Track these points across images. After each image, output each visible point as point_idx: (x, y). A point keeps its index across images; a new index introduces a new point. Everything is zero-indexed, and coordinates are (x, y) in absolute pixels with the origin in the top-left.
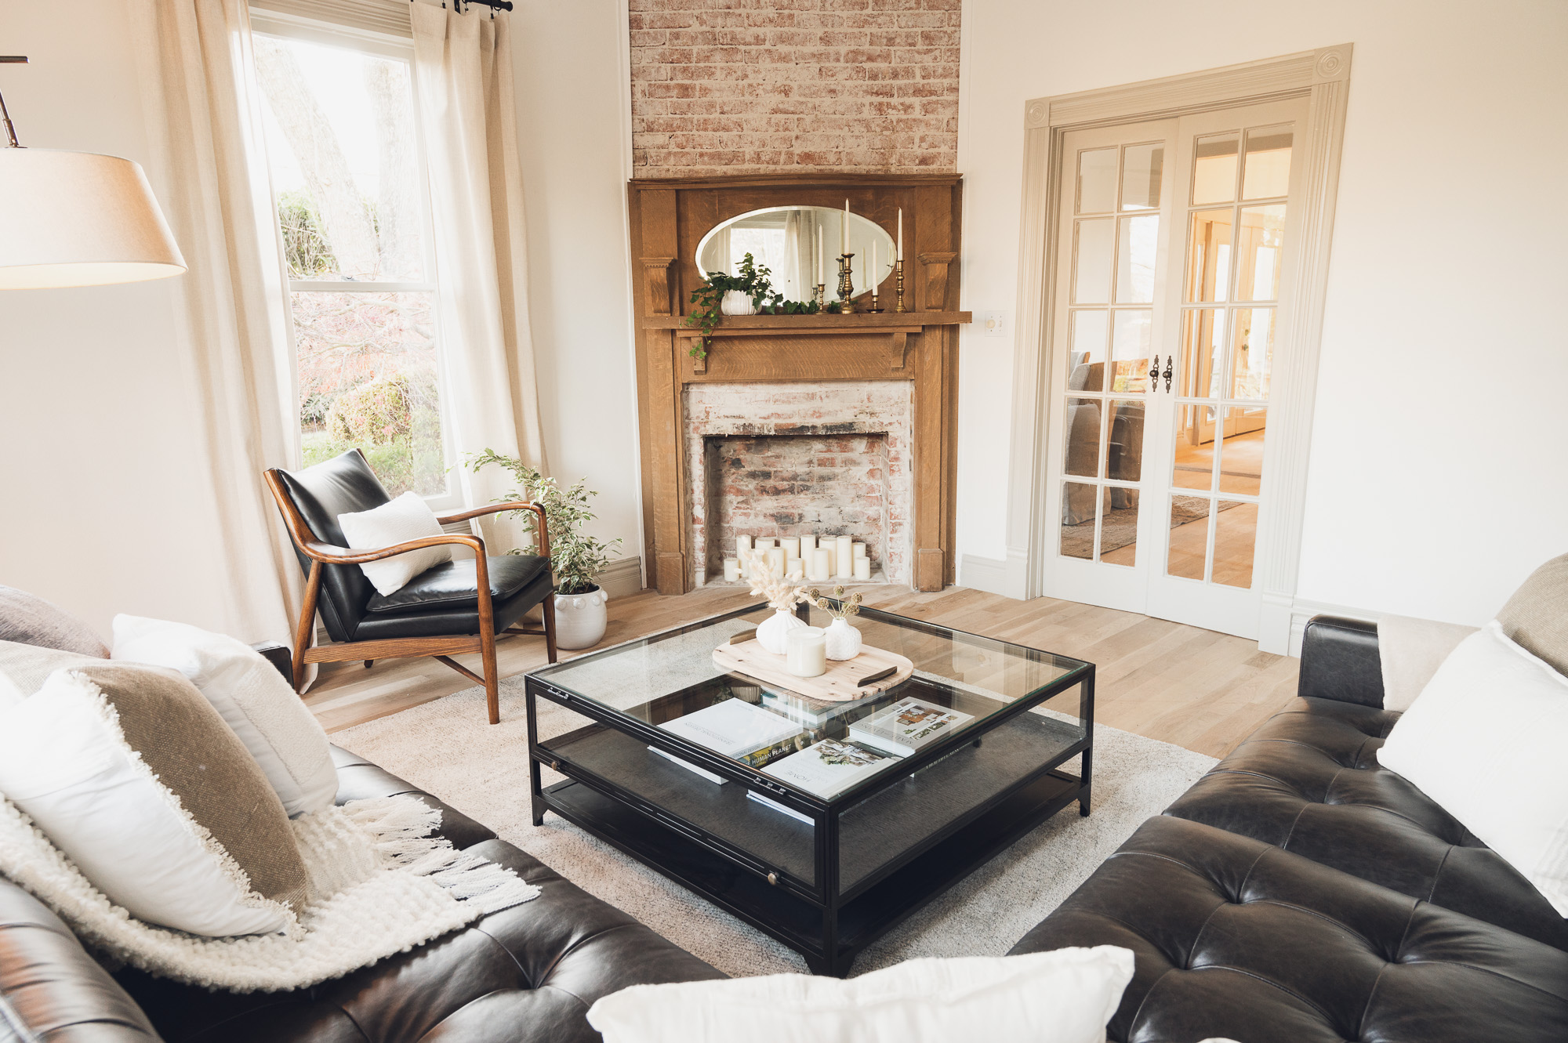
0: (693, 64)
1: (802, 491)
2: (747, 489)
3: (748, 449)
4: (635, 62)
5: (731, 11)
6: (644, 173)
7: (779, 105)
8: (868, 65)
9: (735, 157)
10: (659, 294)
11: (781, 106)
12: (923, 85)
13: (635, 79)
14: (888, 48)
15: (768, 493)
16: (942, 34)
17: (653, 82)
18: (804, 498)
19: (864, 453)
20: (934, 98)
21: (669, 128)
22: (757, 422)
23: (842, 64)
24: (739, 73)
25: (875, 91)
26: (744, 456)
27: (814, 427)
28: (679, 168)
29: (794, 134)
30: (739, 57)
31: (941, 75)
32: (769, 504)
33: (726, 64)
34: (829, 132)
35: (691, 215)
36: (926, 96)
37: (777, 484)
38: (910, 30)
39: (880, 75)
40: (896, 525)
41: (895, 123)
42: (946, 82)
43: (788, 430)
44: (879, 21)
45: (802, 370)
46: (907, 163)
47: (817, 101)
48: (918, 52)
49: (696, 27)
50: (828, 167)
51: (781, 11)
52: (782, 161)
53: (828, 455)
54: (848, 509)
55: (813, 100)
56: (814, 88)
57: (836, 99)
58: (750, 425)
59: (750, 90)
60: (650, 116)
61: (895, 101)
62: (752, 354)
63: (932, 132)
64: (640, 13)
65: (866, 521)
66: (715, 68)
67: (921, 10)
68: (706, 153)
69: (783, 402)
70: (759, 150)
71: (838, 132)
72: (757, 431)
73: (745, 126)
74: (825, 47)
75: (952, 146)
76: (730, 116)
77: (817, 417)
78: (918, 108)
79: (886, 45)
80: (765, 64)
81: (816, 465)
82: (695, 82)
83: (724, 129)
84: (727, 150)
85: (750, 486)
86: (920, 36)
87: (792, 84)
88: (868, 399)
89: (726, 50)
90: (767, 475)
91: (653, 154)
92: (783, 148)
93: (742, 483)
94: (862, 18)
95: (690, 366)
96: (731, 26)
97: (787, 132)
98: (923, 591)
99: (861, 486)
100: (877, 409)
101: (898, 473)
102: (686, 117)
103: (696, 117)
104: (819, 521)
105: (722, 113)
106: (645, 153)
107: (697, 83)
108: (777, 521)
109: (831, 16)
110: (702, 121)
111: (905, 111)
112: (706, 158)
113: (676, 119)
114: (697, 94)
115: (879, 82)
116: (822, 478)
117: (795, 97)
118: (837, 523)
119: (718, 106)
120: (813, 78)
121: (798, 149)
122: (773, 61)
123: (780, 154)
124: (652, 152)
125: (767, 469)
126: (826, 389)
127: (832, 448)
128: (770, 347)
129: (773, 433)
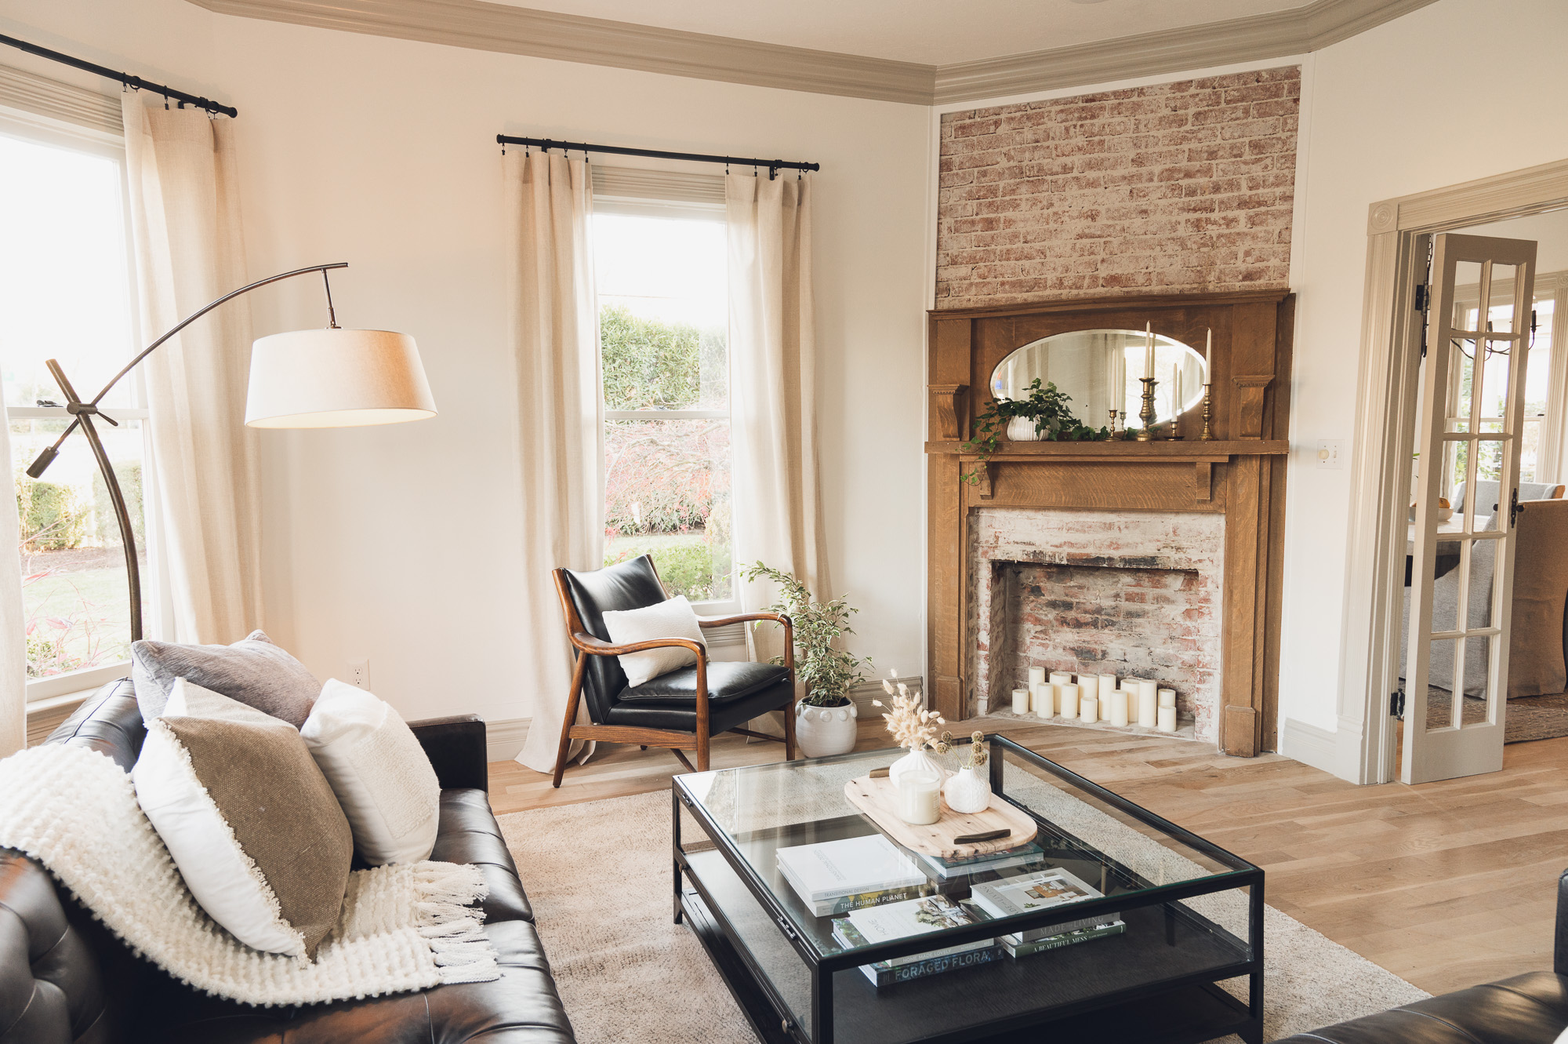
0: (1000, 198)
1: (1106, 626)
2: (1045, 618)
3: (1049, 577)
4: (944, 201)
5: (1039, 144)
6: (946, 304)
7: (1085, 230)
8: (1184, 182)
9: (1037, 284)
10: (947, 420)
11: (1087, 231)
12: (1250, 197)
13: (942, 217)
14: (1209, 162)
15: (1069, 624)
16: (1274, 141)
17: (959, 219)
18: (1109, 634)
19: (1180, 590)
20: (1263, 209)
21: (973, 260)
22: (1048, 550)
23: (1156, 183)
24: (1045, 203)
25: (1192, 208)
26: (1045, 584)
27: (1110, 559)
28: (980, 297)
29: (1099, 258)
30: (1045, 187)
31: (1273, 184)
32: (1069, 637)
33: (1032, 195)
34: (1139, 253)
35: (987, 343)
36: (1254, 207)
37: (1079, 616)
38: (1235, 141)
39: (1199, 191)
40: (1204, 675)
41: (1215, 239)
42: (1279, 191)
43: (1081, 560)
44: (1200, 135)
45: (1093, 498)
46: (1228, 279)
47: (1126, 223)
48: (1245, 163)
49: (1004, 163)
50: (1136, 289)
51: (1090, 139)
52: (1085, 285)
53: (1137, 590)
54: (1160, 651)
55: (1122, 222)
56: (1124, 210)
57: (1148, 219)
58: (1041, 552)
59: (1055, 218)
60: (954, 251)
61: (1215, 216)
62: (1042, 481)
63: (1260, 245)
64: (950, 157)
65: (1180, 666)
66: (1021, 200)
67: (1250, 119)
68: (1008, 282)
69: (1077, 531)
70: (1062, 276)
71: (1148, 252)
72: (1047, 559)
73: (1048, 254)
74: (1137, 169)
75: (1284, 259)
76: (1033, 244)
77: (1114, 549)
78: (1243, 221)
79: (1207, 160)
80: (1073, 191)
81: (1123, 600)
82: (1000, 215)
83: (1026, 257)
84: (1029, 277)
85: (1049, 615)
86: (1247, 146)
87: (1099, 208)
88: (1174, 532)
89: (1032, 181)
90: (1068, 606)
91: (955, 286)
92: (1088, 272)
93: (1041, 612)
94: (1180, 135)
95: (978, 491)
96: (1040, 159)
97: (1092, 256)
98: (1229, 754)
99: (1175, 626)
100: (1184, 544)
101: (1208, 616)
102: (989, 248)
103: (999, 248)
104: (1125, 661)
105: (1025, 242)
106: (948, 285)
107: (1002, 215)
108: (1077, 656)
109: (1146, 136)
110: (1005, 251)
111: (1228, 226)
112: (1007, 287)
113: (980, 251)
114: (1001, 226)
115: (1198, 197)
116: (1130, 614)
117: (1102, 221)
118: (1145, 664)
119: (1021, 236)
120: (1123, 200)
121: (1104, 272)
122: (1080, 187)
123: (1084, 277)
124: (955, 284)
125: (1068, 599)
126: (1126, 520)
127: (1142, 582)
128: (1061, 473)
129: (1065, 562)
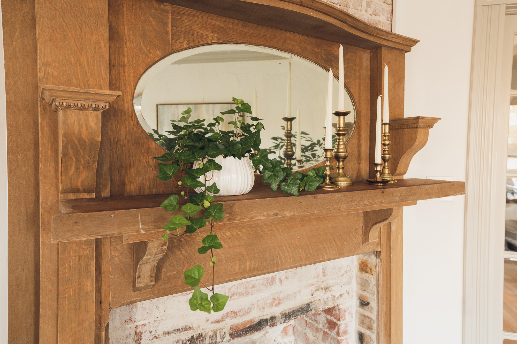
27: (273, 319)
35: (127, 32)
43: (245, 329)
45: (280, 257)
77: (276, 305)
100: (331, 283)
129: (227, 338)
